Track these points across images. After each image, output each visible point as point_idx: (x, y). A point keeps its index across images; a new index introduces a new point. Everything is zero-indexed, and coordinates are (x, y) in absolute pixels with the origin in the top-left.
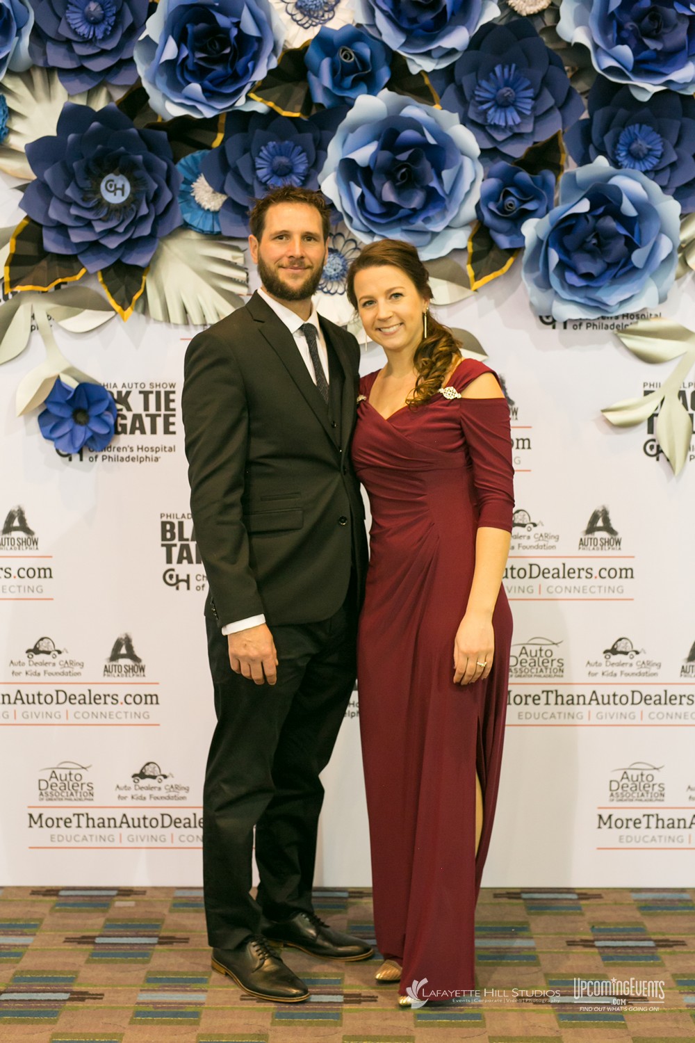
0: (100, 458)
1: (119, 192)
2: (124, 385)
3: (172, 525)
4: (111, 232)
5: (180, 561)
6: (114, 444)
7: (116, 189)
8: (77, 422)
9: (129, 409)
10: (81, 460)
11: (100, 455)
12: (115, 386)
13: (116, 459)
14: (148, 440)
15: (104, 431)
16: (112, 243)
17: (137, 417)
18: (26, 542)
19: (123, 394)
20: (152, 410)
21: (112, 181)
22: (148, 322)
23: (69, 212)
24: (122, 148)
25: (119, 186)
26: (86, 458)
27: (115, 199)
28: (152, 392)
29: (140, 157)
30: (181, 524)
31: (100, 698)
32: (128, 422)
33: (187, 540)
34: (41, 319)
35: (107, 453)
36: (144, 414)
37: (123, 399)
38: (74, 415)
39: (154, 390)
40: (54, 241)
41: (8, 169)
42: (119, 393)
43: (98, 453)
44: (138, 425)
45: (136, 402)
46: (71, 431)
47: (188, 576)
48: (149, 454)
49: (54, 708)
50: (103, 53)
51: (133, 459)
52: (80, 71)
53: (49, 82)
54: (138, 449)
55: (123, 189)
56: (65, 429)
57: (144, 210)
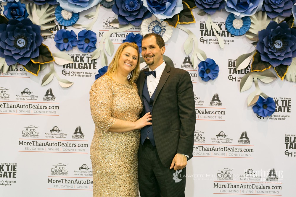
0: (269, 118)
1: (279, 45)
2: (277, 98)
3: (288, 138)
4: (279, 56)
5: (290, 148)
6: (273, 114)
7: (279, 44)
8: (264, 108)
9: (278, 105)
10: (264, 119)
11: (269, 117)
12: (274, 98)
13: (274, 119)
14: (283, 114)
15: (273, 111)
16: (281, 59)
17: (280, 107)
18: (246, 141)
19: (277, 100)
20: (284, 105)
21: (278, 42)
22: (284, 81)
23: (268, 50)
24: (286, 33)
25: (279, 43)
26: (265, 118)
27: (278, 47)
28: (284, 100)
29: (290, 36)
30: (291, 138)
31: (265, 187)
32: (277, 108)
33: (292, 142)
34: (255, 79)
35: (271, 117)
36: (282, 106)
37: (276, 102)
38: (263, 107)
39: (285, 100)
40: (264, 58)
41: (250, 38)
42: (275, 100)
43: (268, 117)
44: (280, 109)
45: (280, 103)
46: (263, 111)
47: (292, 152)
48: (283, 118)
49: (251, 189)
50: (279, 8)
51: (278, 119)
52: (273, 12)
53: (263, 15)
54: (280, 116)
55: (280, 45)
56: (261, 110)
57: (290, 50)
